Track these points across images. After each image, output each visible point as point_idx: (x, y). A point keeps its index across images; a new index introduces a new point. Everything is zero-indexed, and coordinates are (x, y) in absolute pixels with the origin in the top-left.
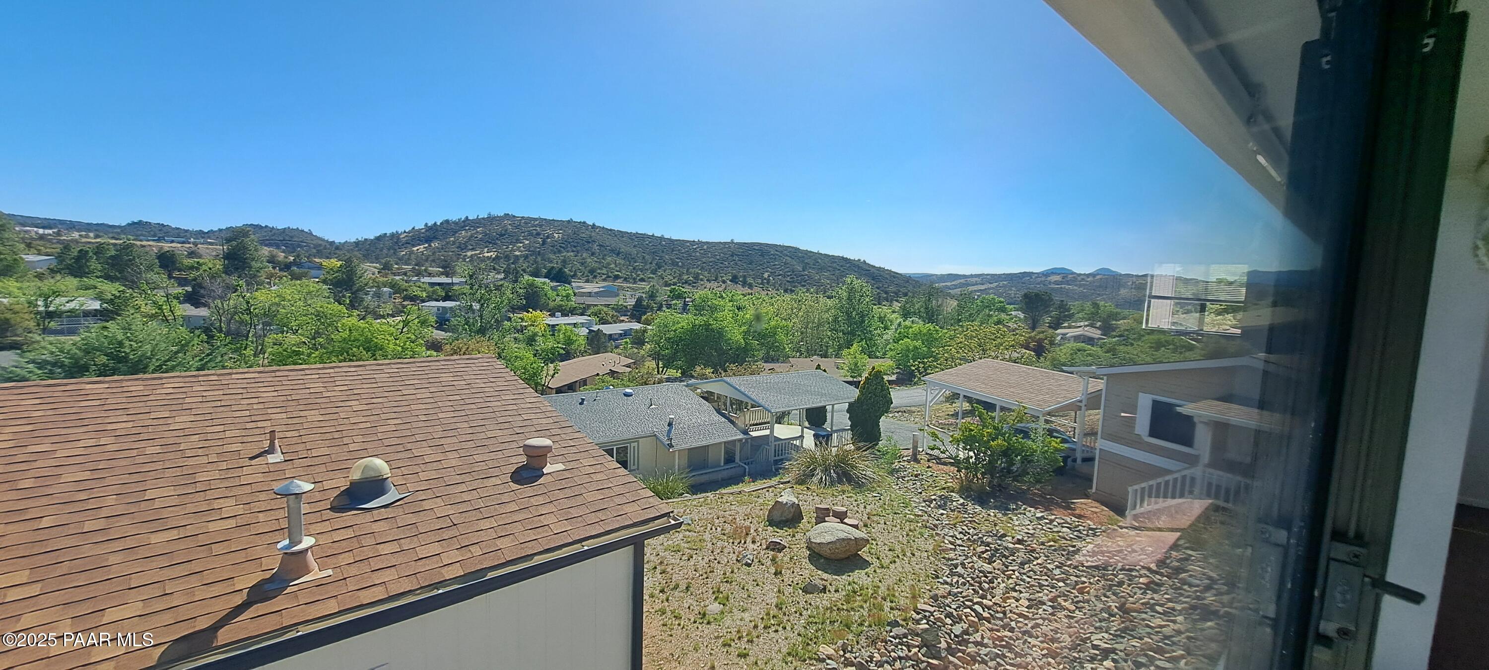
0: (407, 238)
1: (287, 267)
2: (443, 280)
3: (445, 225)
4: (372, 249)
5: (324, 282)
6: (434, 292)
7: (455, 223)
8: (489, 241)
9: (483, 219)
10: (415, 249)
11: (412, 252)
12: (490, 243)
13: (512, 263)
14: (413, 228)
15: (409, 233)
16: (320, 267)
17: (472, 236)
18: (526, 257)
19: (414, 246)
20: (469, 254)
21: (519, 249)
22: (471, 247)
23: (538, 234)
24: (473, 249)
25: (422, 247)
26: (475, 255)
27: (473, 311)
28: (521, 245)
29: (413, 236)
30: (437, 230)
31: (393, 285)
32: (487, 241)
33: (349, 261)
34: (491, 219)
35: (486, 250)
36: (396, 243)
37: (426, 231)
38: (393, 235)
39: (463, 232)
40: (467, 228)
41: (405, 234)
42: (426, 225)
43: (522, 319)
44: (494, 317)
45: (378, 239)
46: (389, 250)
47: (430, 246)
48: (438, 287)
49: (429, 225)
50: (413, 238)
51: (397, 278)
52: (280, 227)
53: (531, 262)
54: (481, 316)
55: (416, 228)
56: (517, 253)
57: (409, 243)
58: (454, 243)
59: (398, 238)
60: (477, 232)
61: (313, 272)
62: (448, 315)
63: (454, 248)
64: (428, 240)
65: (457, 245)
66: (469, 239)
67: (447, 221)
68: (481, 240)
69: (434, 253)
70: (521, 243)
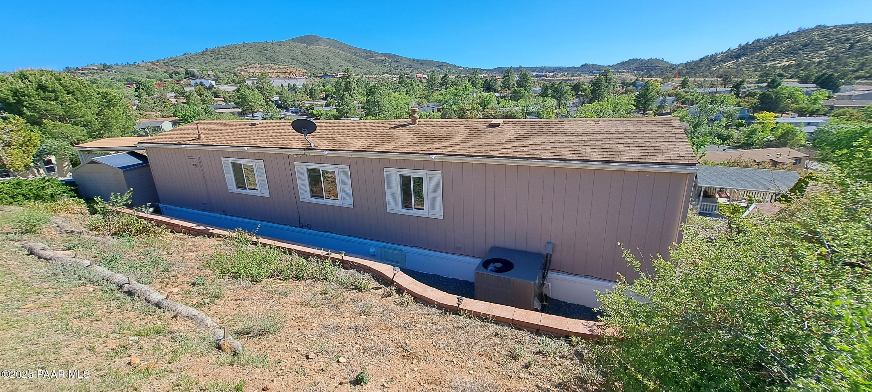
0: (722, 57)
3: (756, 43)
7: (765, 41)
9: (793, 33)
10: (725, 65)
11: (721, 68)
12: (791, 53)
14: (729, 49)
15: (724, 53)
17: (776, 49)
19: (725, 62)
20: (768, 65)
21: (819, 56)
22: (772, 59)
25: (731, 62)
26: (773, 65)
29: (727, 55)
30: (747, 48)
34: (800, 33)
35: (786, 60)
36: (713, 61)
37: (739, 50)
38: (712, 56)
39: (770, 47)
40: (774, 43)
41: (722, 54)
42: (740, 45)
45: (701, 60)
46: (706, 67)
47: (737, 61)
49: (743, 44)
50: (727, 57)
56: (816, 60)
57: (722, 61)
58: (758, 57)
59: (715, 58)
60: (783, 46)
63: (756, 61)
64: (738, 57)
65: (760, 58)
66: (772, 53)
67: (758, 41)
68: (784, 51)
69: (738, 67)
70: (824, 50)
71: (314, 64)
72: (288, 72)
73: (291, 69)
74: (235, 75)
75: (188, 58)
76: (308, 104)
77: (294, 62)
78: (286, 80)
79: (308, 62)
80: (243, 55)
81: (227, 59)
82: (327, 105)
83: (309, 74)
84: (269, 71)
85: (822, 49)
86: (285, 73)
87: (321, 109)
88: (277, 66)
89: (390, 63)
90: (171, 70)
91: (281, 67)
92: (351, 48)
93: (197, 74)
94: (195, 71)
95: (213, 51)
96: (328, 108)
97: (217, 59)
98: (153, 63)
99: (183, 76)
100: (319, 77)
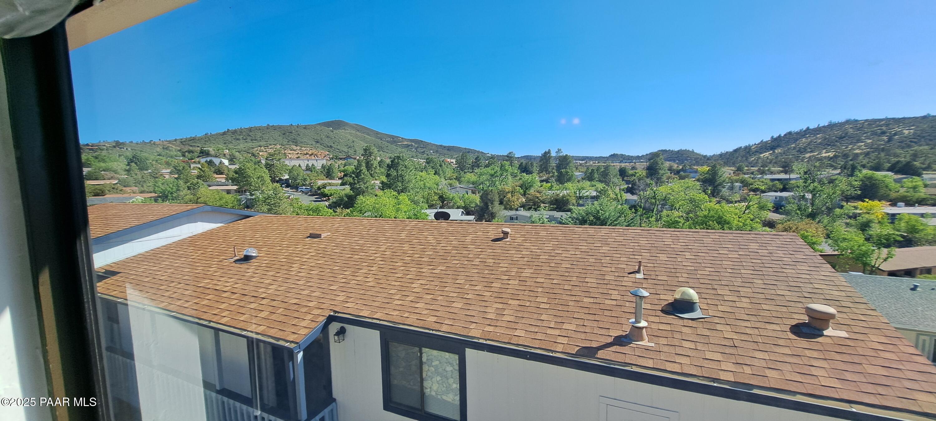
0: (757, 148)
1: (678, 172)
2: (783, 176)
3: (788, 136)
4: (731, 158)
5: (698, 180)
6: (773, 186)
7: (797, 133)
8: (827, 144)
9: (824, 127)
10: (762, 155)
11: (759, 158)
12: (829, 145)
13: (851, 160)
14: (762, 141)
15: (758, 144)
16: (696, 172)
17: (811, 142)
18: (867, 154)
19: (761, 153)
20: (808, 155)
21: (859, 148)
22: (810, 150)
23: (883, 133)
24: (811, 152)
25: (768, 153)
26: (813, 156)
27: (806, 200)
28: (863, 144)
29: (761, 146)
30: (781, 140)
31: (742, 181)
32: (826, 144)
33: (714, 167)
34: (831, 126)
35: (824, 151)
36: (748, 152)
37: (772, 142)
38: (746, 147)
39: (804, 139)
40: (807, 136)
41: (755, 146)
42: (772, 137)
43: (856, 208)
44: (825, 205)
45: (736, 151)
46: (742, 157)
47: (774, 152)
48: (777, 182)
49: (775, 137)
50: (761, 148)
51: (746, 176)
52: (676, 149)
53: (873, 158)
54: (812, 204)
55: (764, 141)
56: (857, 151)
57: (757, 152)
58: (794, 148)
59: (750, 149)
60: (817, 138)
61: (692, 175)
62: (784, 202)
63: (794, 152)
64: (773, 148)
65: (797, 149)
66: (809, 144)
67: (790, 133)
68: (820, 144)
69: (777, 157)
70: (862, 142)
71: (339, 147)
72: (310, 153)
73: (314, 151)
74: (253, 155)
75: (208, 138)
76: (320, 183)
77: (318, 145)
78: (305, 161)
79: (333, 145)
80: (266, 137)
81: (249, 140)
82: (343, 184)
83: (331, 156)
84: (290, 152)
85: (859, 141)
86: (306, 154)
87: (334, 188)
88: (298, 148)
89: (416, 149)
90: (186, 148)
91: (303, 148)
92: (377, 133)
93: (212, 152)
94: (211, 149)
95: (234, 132)
96: (343, 187)
97: (238, 139)
98: (170, 142)
99: (196, 154)
100: (341, 159)
